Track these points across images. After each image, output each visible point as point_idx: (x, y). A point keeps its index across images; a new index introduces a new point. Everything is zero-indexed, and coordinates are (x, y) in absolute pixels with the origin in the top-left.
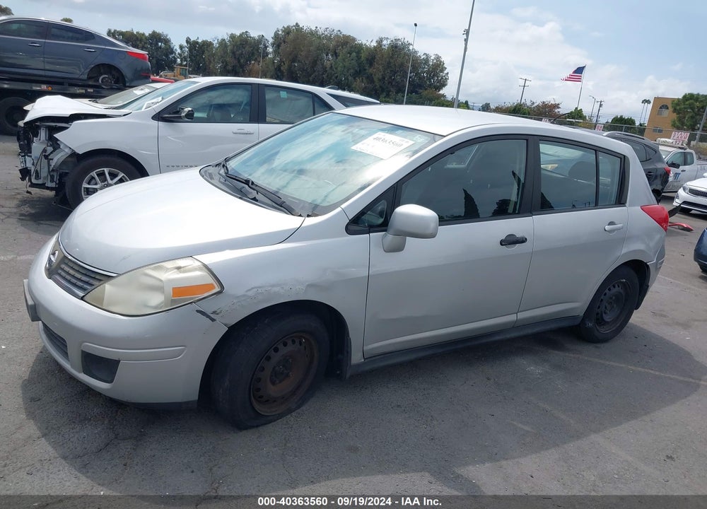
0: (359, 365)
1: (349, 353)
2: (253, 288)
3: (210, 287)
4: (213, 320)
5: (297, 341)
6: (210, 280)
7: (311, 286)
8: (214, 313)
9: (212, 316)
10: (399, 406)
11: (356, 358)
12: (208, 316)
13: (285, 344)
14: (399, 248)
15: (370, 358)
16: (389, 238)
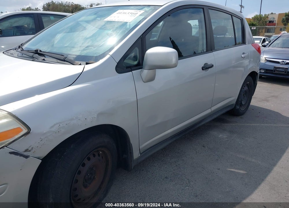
0: (137, 159)
1: (131, 153)
2: (55, 125)
3: (18, 130)
4: (27, 157)
5: (96, 154)
6: (18, 125)
8: (26, 150)
9: (26, 154)
10: (166, 178)
11: (136, 155)
12: (21, 155)
13: (89, 159)
14: (152, 79)
15: (143, 153)
16: (145, 72)
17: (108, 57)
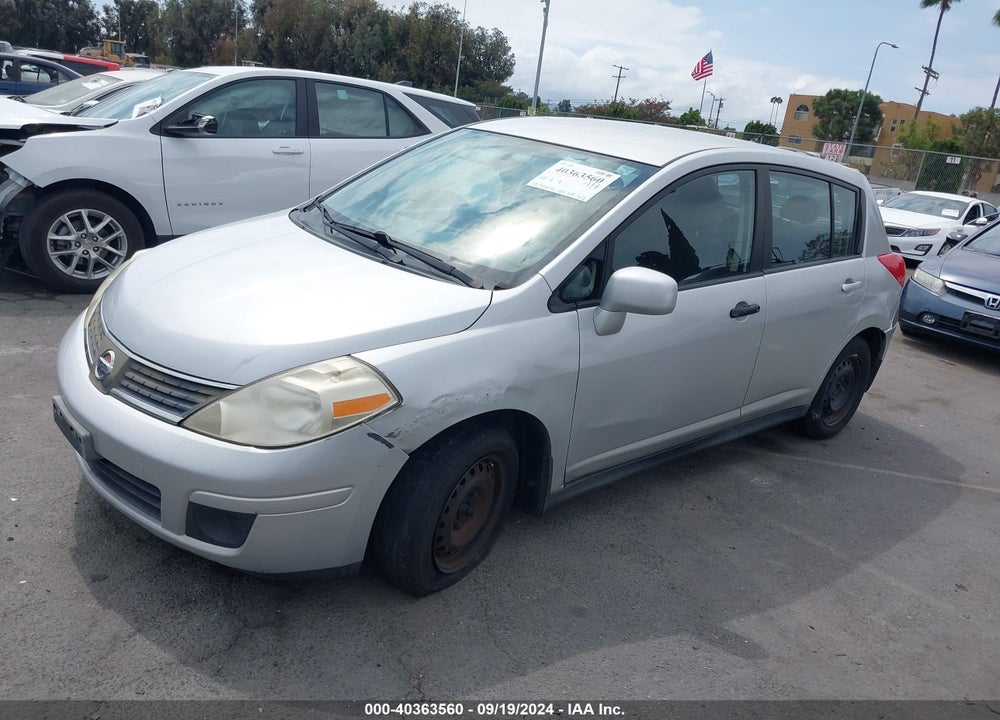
0: (559, 493)
1: (548, 477)
2: (440, 398)
3: (382, 398)
4: (390, 446)
5: (484, 465)
6: (383, 389)
7: (510, 389)
8: (390, 435)
9: (389, 440)
10: (612, 546)
11: (556, 484)
12: (384, 442)
13: (472, 473)
15: (571, 482)
16: (604, 315)
17: (536, 278)
